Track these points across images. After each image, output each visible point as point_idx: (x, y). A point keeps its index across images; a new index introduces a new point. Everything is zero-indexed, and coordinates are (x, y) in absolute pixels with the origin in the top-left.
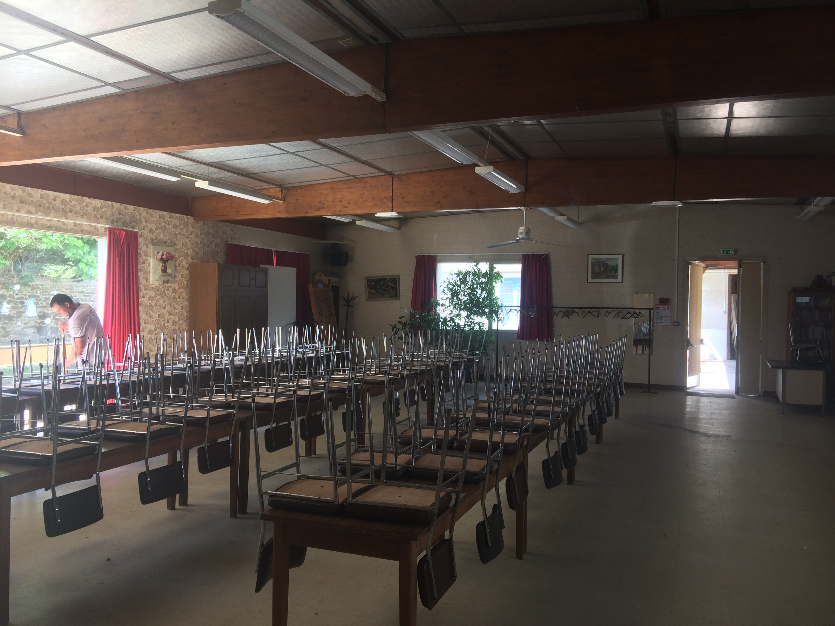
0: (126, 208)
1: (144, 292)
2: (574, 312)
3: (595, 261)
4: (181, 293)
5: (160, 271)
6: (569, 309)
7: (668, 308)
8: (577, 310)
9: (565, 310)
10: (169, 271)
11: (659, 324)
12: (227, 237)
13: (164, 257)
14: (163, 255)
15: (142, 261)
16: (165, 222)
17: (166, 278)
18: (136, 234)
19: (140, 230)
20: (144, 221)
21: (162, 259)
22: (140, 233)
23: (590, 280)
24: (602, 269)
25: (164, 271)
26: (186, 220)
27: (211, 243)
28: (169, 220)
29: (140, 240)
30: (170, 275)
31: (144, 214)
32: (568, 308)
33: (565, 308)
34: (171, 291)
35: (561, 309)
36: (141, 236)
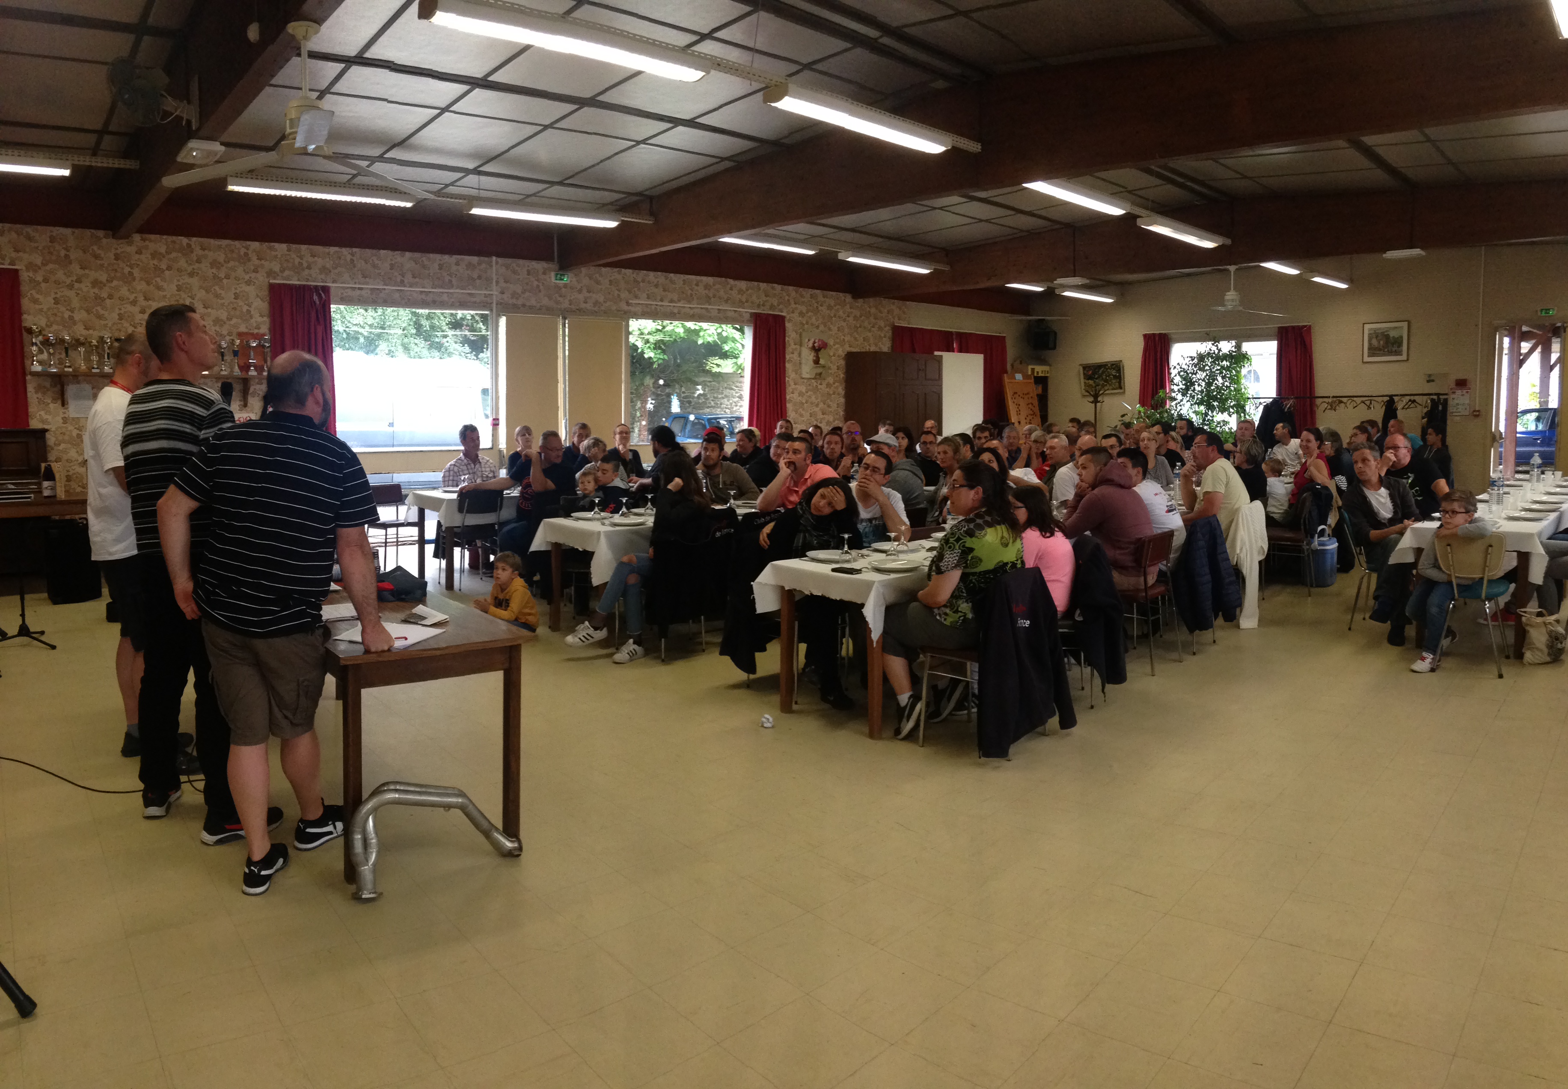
0: (773, 288)
1: (794, 386)
2: (1341, 402)
3: (1373, 332)
4: (837, 388)
5: (812, 363)
6: (1335, 399)
7: (1467, 392)
8: (1345, 400)
9: (1330, 400)
10: (822, 362)
11: (1454, 414)
12: (894, 318)
13: (816, 345)
14: (814, 342)
15: (791, 350)
16: (817, 303)
17: (819, 370)
18: (783, 318)
19: (788, 314)
20: (793, 303)
21: (813, 348)
22: (788, 317)
23: (1366, 359)
24: (1382, 342)
25: (816, 362)
26: (843, 298)
27: (873, 327)
28: (823, 299)
29: (788, 325)
30: (824, 367)
31: (793, 294)
32: (1334, 397)
33: (1329, 397)
34: (824, 385)
35: (1326, 400)
36: (790, 321)
